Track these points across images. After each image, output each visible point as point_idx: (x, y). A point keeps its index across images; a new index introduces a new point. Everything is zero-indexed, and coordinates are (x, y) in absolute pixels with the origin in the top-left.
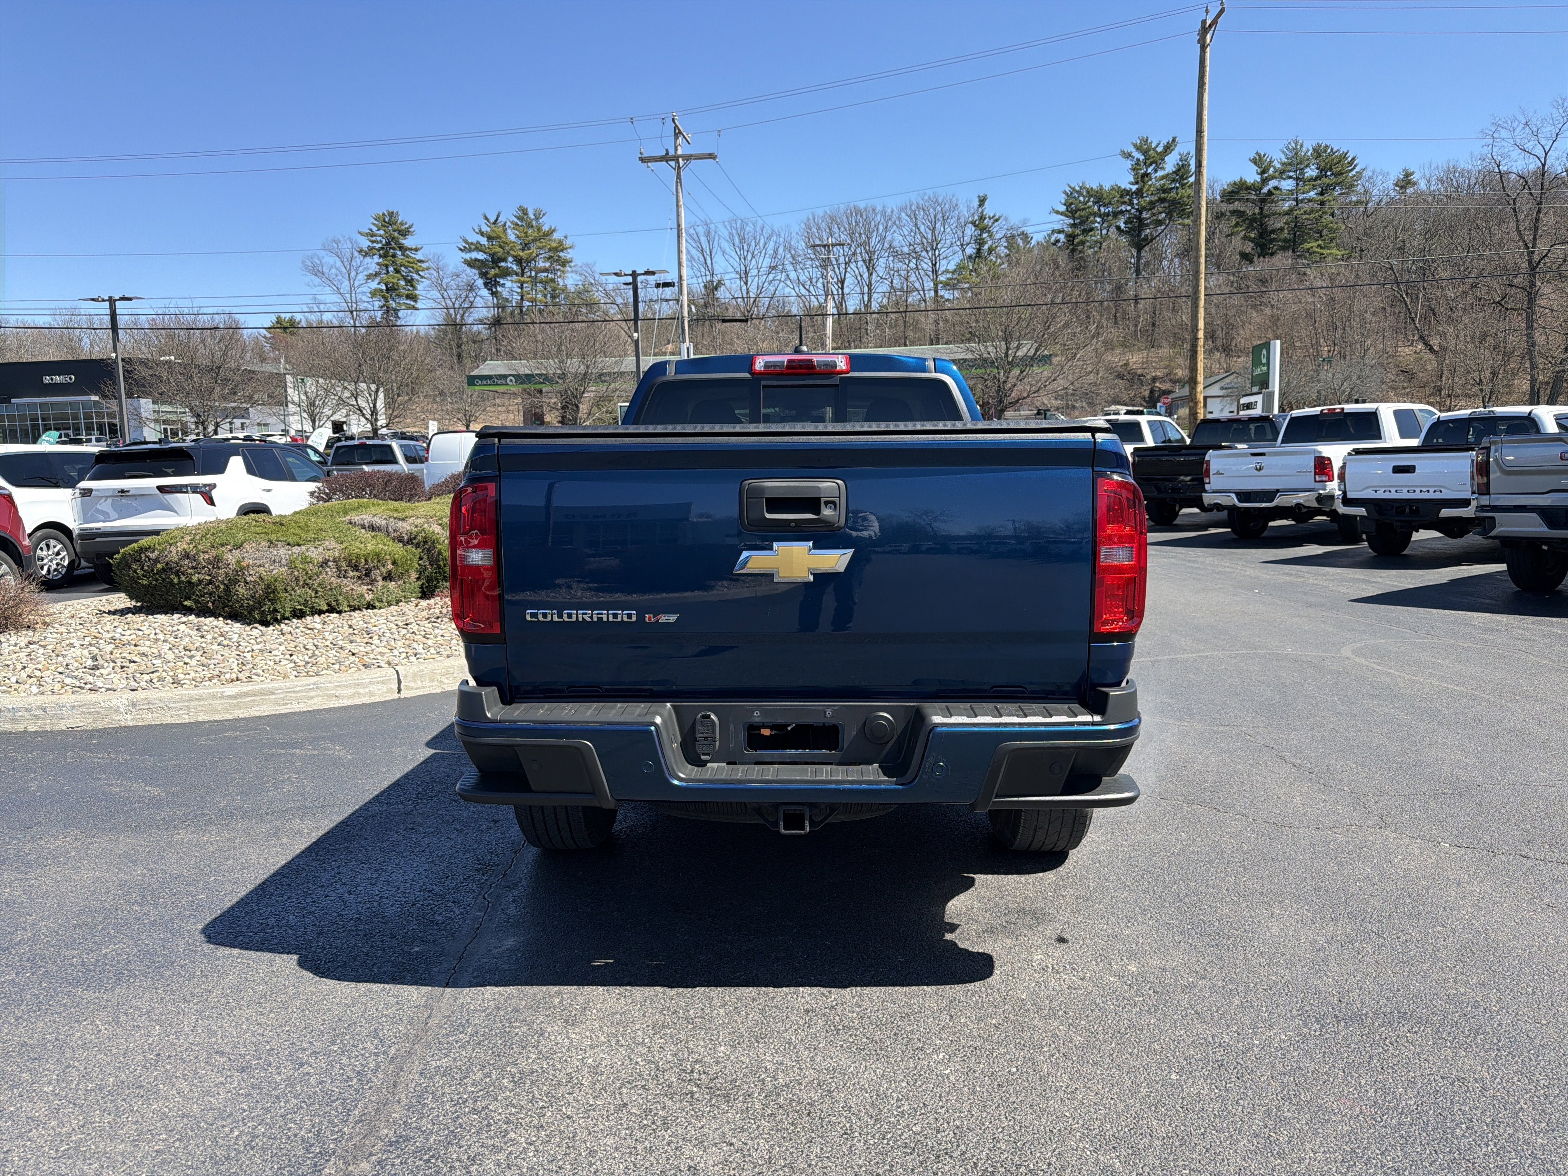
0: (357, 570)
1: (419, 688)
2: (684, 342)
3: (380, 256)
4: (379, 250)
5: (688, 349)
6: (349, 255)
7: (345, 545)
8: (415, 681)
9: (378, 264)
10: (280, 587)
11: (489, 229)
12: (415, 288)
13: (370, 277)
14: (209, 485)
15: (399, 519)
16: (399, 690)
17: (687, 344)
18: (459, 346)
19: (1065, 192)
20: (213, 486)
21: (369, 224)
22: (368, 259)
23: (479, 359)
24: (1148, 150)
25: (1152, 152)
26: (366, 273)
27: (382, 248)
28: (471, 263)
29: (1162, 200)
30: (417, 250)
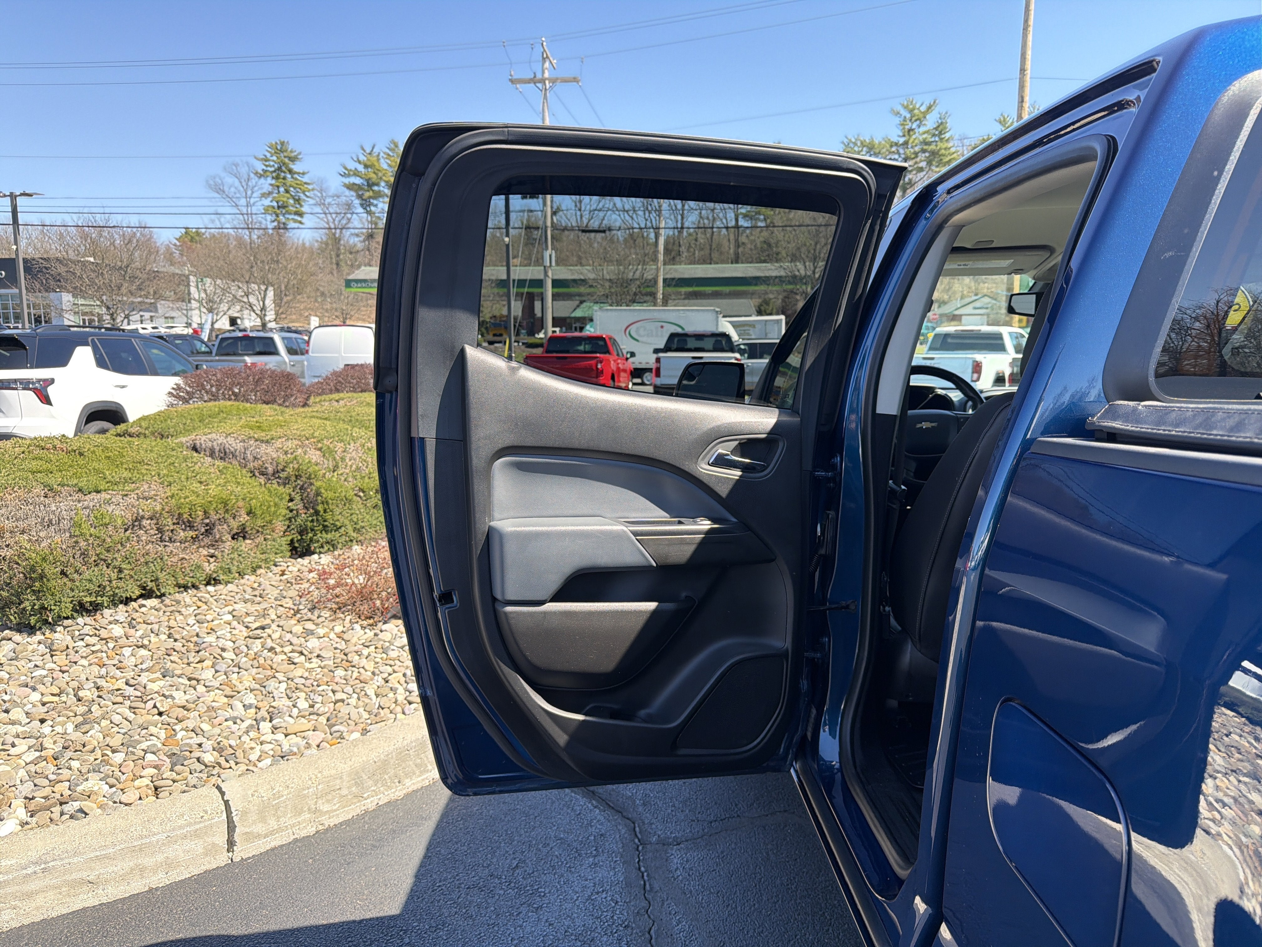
0: (191, 527)
1: (272, 833)
2: (547, 249)
3: (273, 178)
4: (272, 172)
5: (550, 256)
6: (246, 177)
7: (174, 489)
8: (263, 820)
9: (271, 185)
10: (51, 570)
11: (365, 159)
12: (301, 206)
13: (264, 195)
14: (45, 381)
15: (262, 441)
16: (231, 844)
17: (549, 251)
18: (338, 256)
19: (843, 143)
20: (52, 381)
21: (263, 151)
22: (262, 180)
23: (354, 267)
24: (914, 109)
25: (916, 111)
26: (260, 192)
27: (275, 171)
28: (350, 187)
29: (924, 151)
30: (304, 174)
